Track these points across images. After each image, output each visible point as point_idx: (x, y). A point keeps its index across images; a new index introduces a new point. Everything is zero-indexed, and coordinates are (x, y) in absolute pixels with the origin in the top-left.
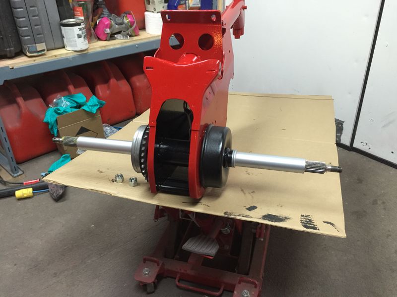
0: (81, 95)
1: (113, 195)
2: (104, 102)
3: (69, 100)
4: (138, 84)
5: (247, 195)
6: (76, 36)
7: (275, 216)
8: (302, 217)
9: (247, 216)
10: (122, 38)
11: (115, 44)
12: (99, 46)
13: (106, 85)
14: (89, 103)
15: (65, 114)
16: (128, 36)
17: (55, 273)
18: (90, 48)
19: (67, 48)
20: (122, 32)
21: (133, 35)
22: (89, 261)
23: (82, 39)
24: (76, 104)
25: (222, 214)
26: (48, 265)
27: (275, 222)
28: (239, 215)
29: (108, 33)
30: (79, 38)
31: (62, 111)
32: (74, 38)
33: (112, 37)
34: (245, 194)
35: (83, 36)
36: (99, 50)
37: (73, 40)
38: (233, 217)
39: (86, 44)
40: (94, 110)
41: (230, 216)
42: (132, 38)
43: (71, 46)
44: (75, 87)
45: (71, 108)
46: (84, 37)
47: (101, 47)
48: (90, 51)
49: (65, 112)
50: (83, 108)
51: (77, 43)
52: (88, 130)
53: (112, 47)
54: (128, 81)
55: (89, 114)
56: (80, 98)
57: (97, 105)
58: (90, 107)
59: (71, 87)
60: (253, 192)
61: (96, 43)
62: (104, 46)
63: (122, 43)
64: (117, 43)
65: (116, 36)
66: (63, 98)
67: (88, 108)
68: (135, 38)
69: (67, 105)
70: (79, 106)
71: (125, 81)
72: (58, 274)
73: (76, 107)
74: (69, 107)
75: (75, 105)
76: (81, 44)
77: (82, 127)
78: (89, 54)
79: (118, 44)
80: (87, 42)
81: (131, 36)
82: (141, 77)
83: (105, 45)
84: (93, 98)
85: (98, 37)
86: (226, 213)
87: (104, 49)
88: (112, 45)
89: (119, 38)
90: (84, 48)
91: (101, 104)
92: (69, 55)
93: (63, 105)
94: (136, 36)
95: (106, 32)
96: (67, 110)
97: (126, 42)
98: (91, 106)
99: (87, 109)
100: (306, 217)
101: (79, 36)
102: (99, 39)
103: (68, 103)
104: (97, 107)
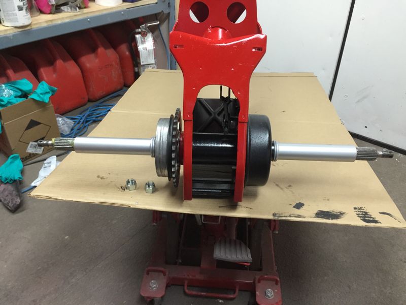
0: (25, 81)
1: (131, 207)
2: (56, 88)
3: (11, 88)
4: (88, 65)
5: (286, 190)
6: (17, 8)
7: (327, 212)
8: (356, 210)
9: (299, 216)
10: (70, 10)
11: (63, 18)
12: (43, 21)
13: (51, 68)
14: (39, 91)
15: (10, 105)
16: (77, 8)
17: (34, 301)
18: (33, 23)
19: (6, 24)
20: (70, 3)
21: (82, 6)
22: (74, 280)
23: (24, 11)
24: (20, 92)
25: (271, 217)
26: (23, 292)
27: (332, 219)
28: (290, 216)
29: (53, 5)
30: (19, 10)
31: (6, 102)
32: (14, 10)
33: (57, 9)
34: (282, 189)
35: (25, 8)
36: (45, 25)
37: (13, 13)
38: (284, 218)
39: (29, 19)
40: (46, 98)
41: (280, 218)
42: (82, 10)
43: (10, 21)
44: (15, 71)
45: (16, 97)
46: (26, 10)
47: (46, 22)
48: (34, 27)
49: (9, 102)
50: (30, 97)
51: (18, 16)
52: (39, 123)
53: (59, 22)
54: (76, 61)
55: (41, 104)
56: (26, 84)
57: (48, 93)
58: (41, 96)
59: (10, 72)
60: (290, 186)
61: (39, 17)
62: (51, 21)
63: (71, 17)
64: (66, 16)
65: (62, 8)
66: (3, 85)
67: (39, 96)
68: (85, 10)
69: (10, 95)
70: (25, 95)
71: (72, 62)
72: (38, 301)
73: (20, 97)
74: (13, 97)
75: (19, 94)
76: (23, 18)
77: (32, 120)
78: (34, 31)
79: (67, 18)
80: (29, 16)
81: (80, 8)
82: (92, 56)
83: (51, 19)
84: (42, 85)
85: (40, 10)
86: (274, 215)
87: (50, 23)
88: (59, 19)
89: (66, 10)
90: (27, 23)
91: (53, 91)
92: (8, 32)
93: (5, 95)
94: (85, 8)
95: (50, 4)
96: (11, 101)
97: (75, 15)
98: (41, 94)
99: (37, 98)
100: (359, 209)
101: (20, 9)
102: (42, 12)
103: (11, 92)
104: (49, 95)
